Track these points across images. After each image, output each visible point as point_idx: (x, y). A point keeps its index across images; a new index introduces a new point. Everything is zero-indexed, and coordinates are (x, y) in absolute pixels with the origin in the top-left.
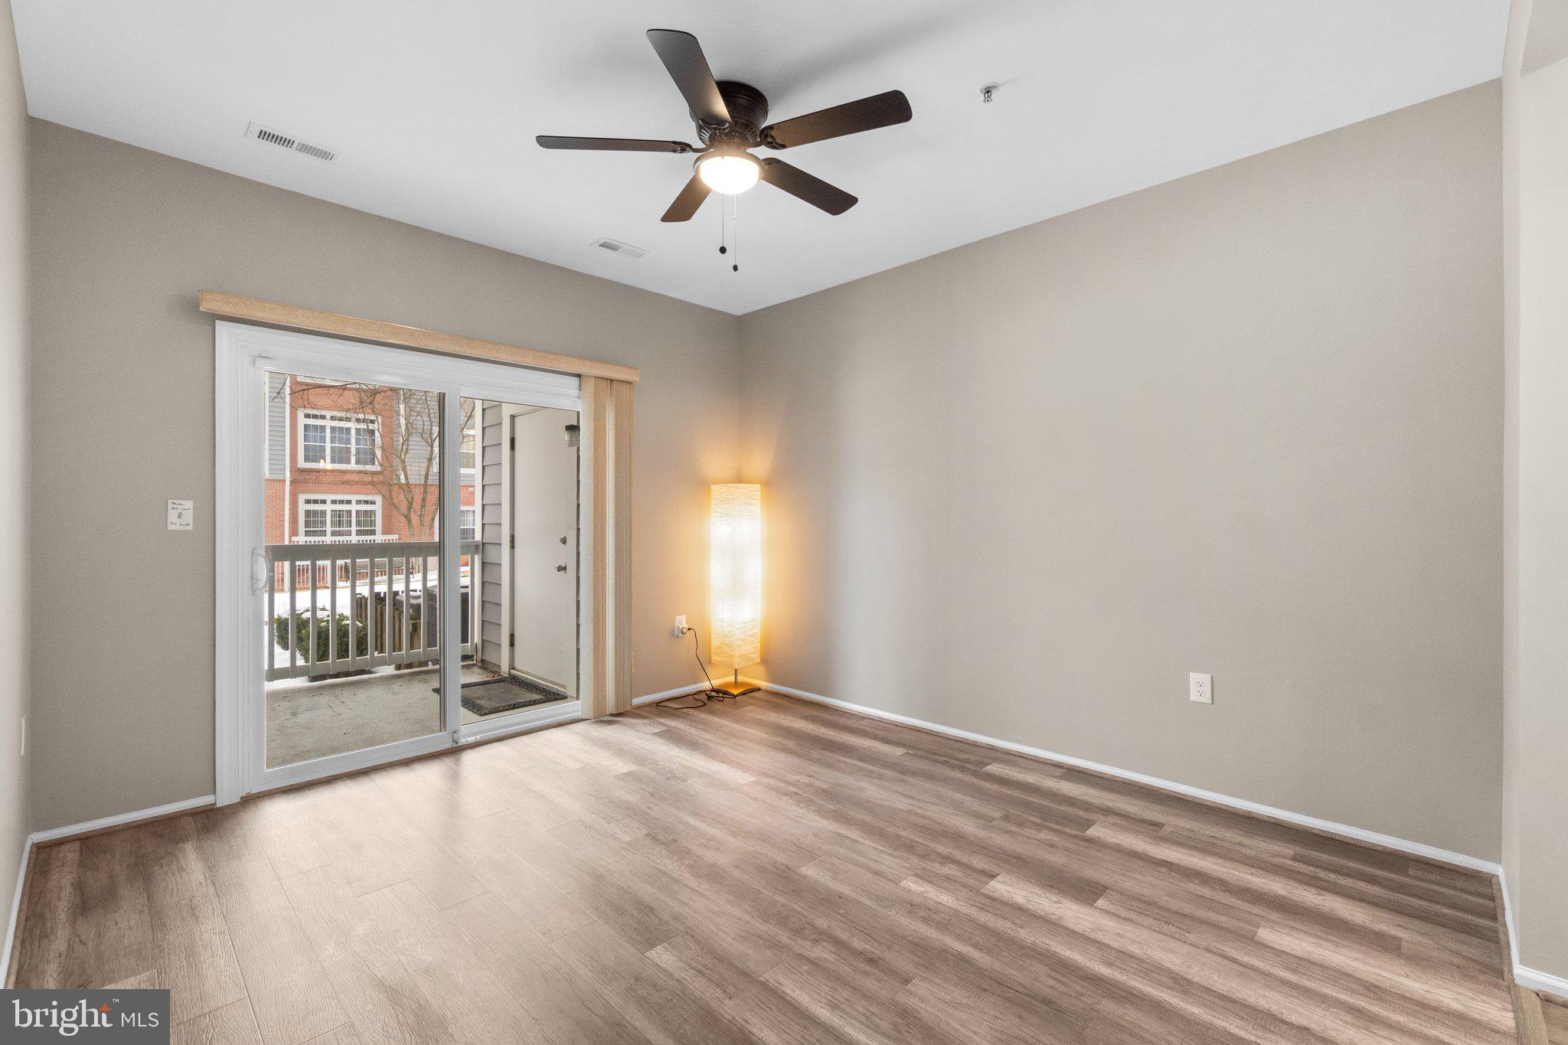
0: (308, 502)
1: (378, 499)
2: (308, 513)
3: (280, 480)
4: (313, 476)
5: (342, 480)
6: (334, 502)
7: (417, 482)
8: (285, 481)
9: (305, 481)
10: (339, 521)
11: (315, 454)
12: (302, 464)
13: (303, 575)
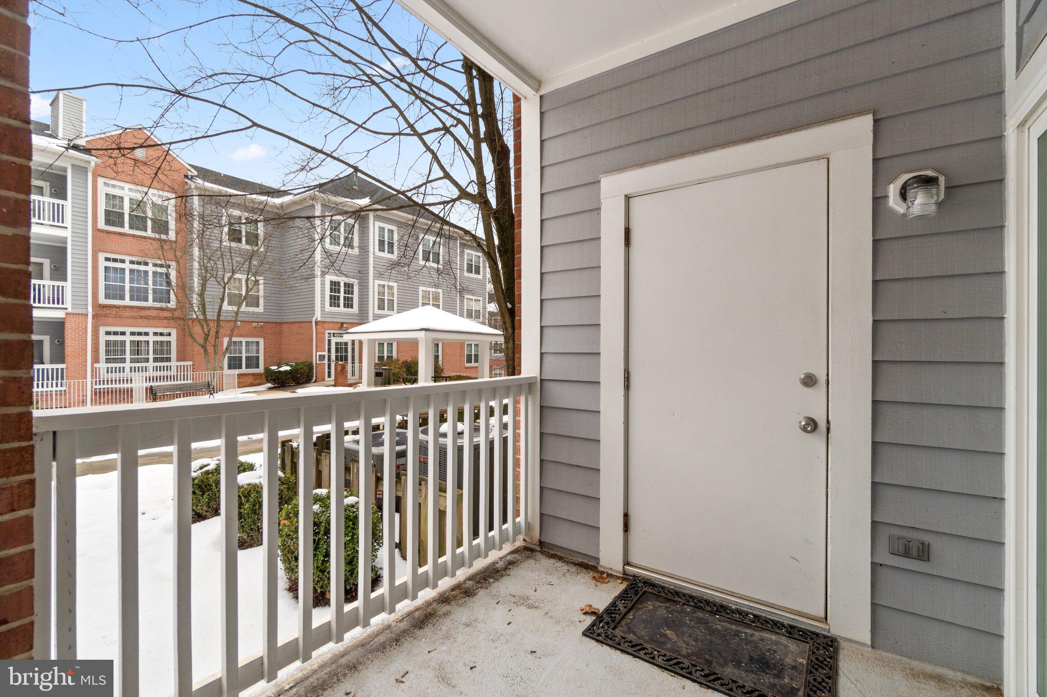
0: (108, 333)
1: (174, 332)
2: (108, 343)
3: (82, 314)
4: (114, 311)
5: (142, 315)
6: (133, 334)
7: (212, 318)
8: (87, 315)
9: (106, 316)
10: (138, 350)
11: (115, 292)
12: (102, 300)
13: (104, 397)
